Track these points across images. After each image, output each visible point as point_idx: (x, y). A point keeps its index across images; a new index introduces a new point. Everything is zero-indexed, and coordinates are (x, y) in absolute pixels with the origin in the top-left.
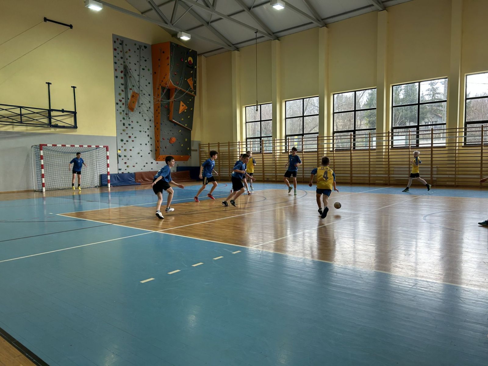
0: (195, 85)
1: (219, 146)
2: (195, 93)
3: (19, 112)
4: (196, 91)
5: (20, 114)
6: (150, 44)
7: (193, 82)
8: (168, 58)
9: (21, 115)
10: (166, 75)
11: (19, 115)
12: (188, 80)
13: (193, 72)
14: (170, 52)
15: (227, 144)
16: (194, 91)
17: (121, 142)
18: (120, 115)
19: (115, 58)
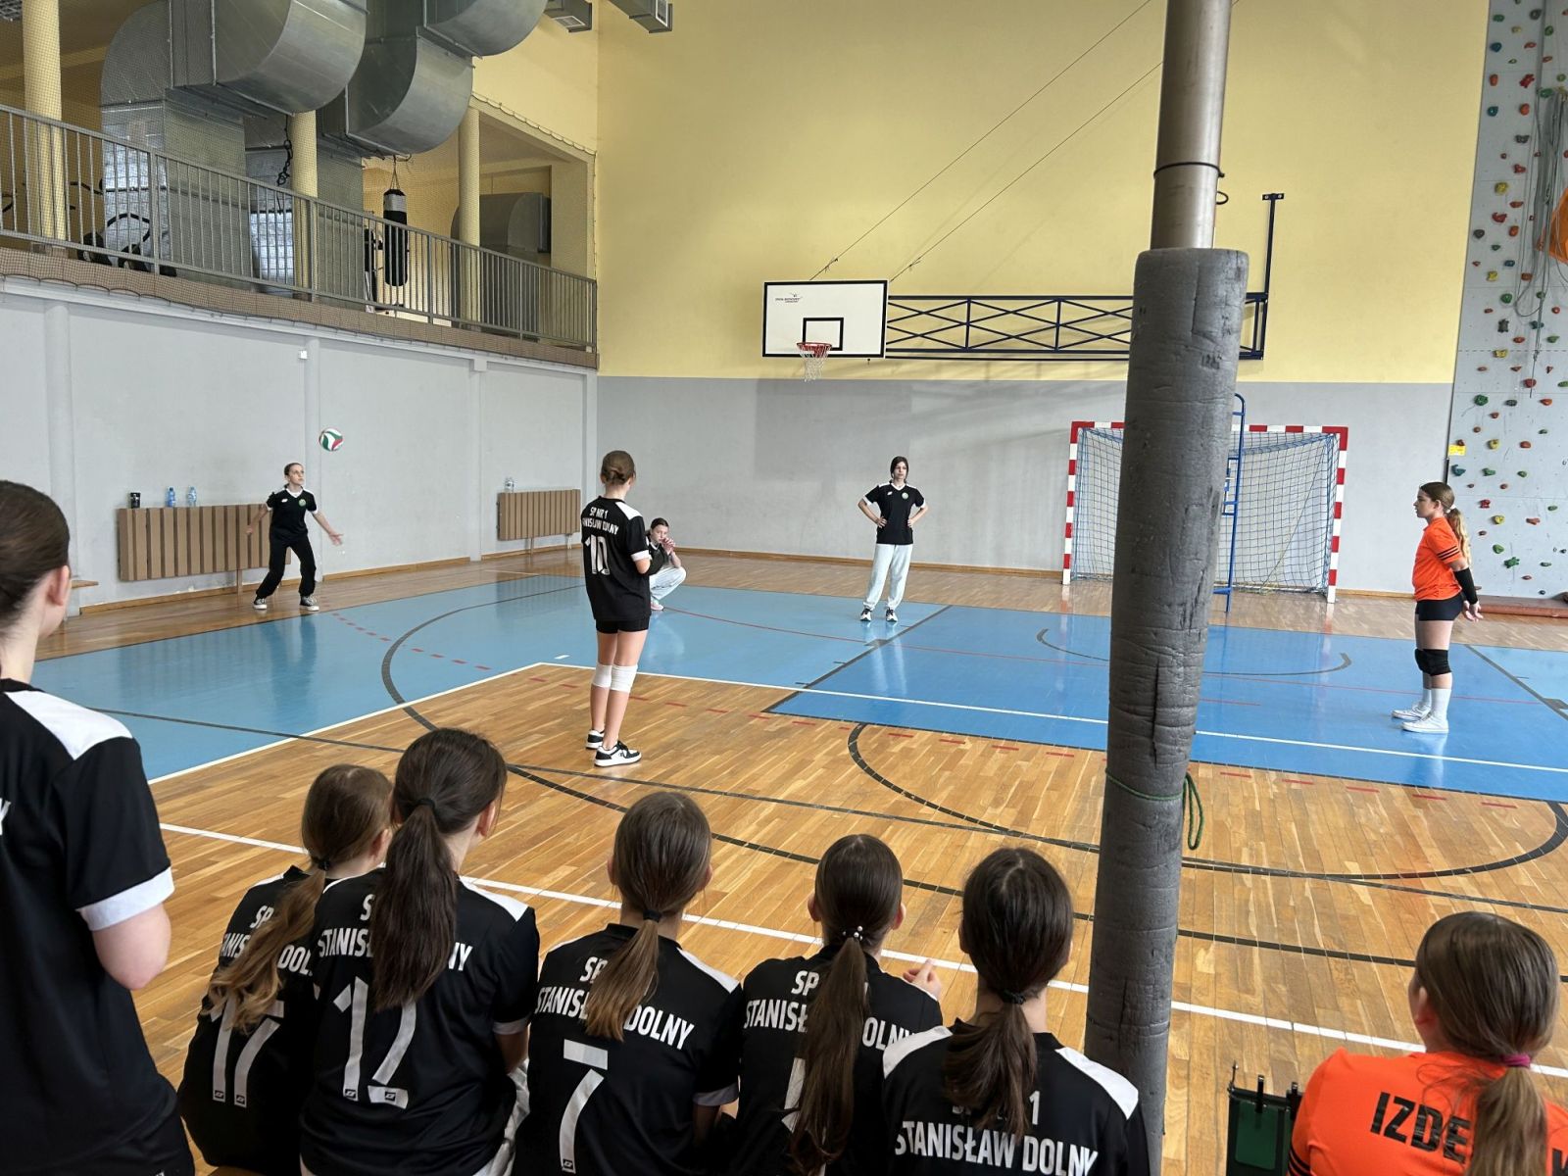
3: (1052, 317)
5: (1055, 321)
9: (1058, 324)
17: (1477, 407)
18: (1488, 284)
19: (1496, 24)
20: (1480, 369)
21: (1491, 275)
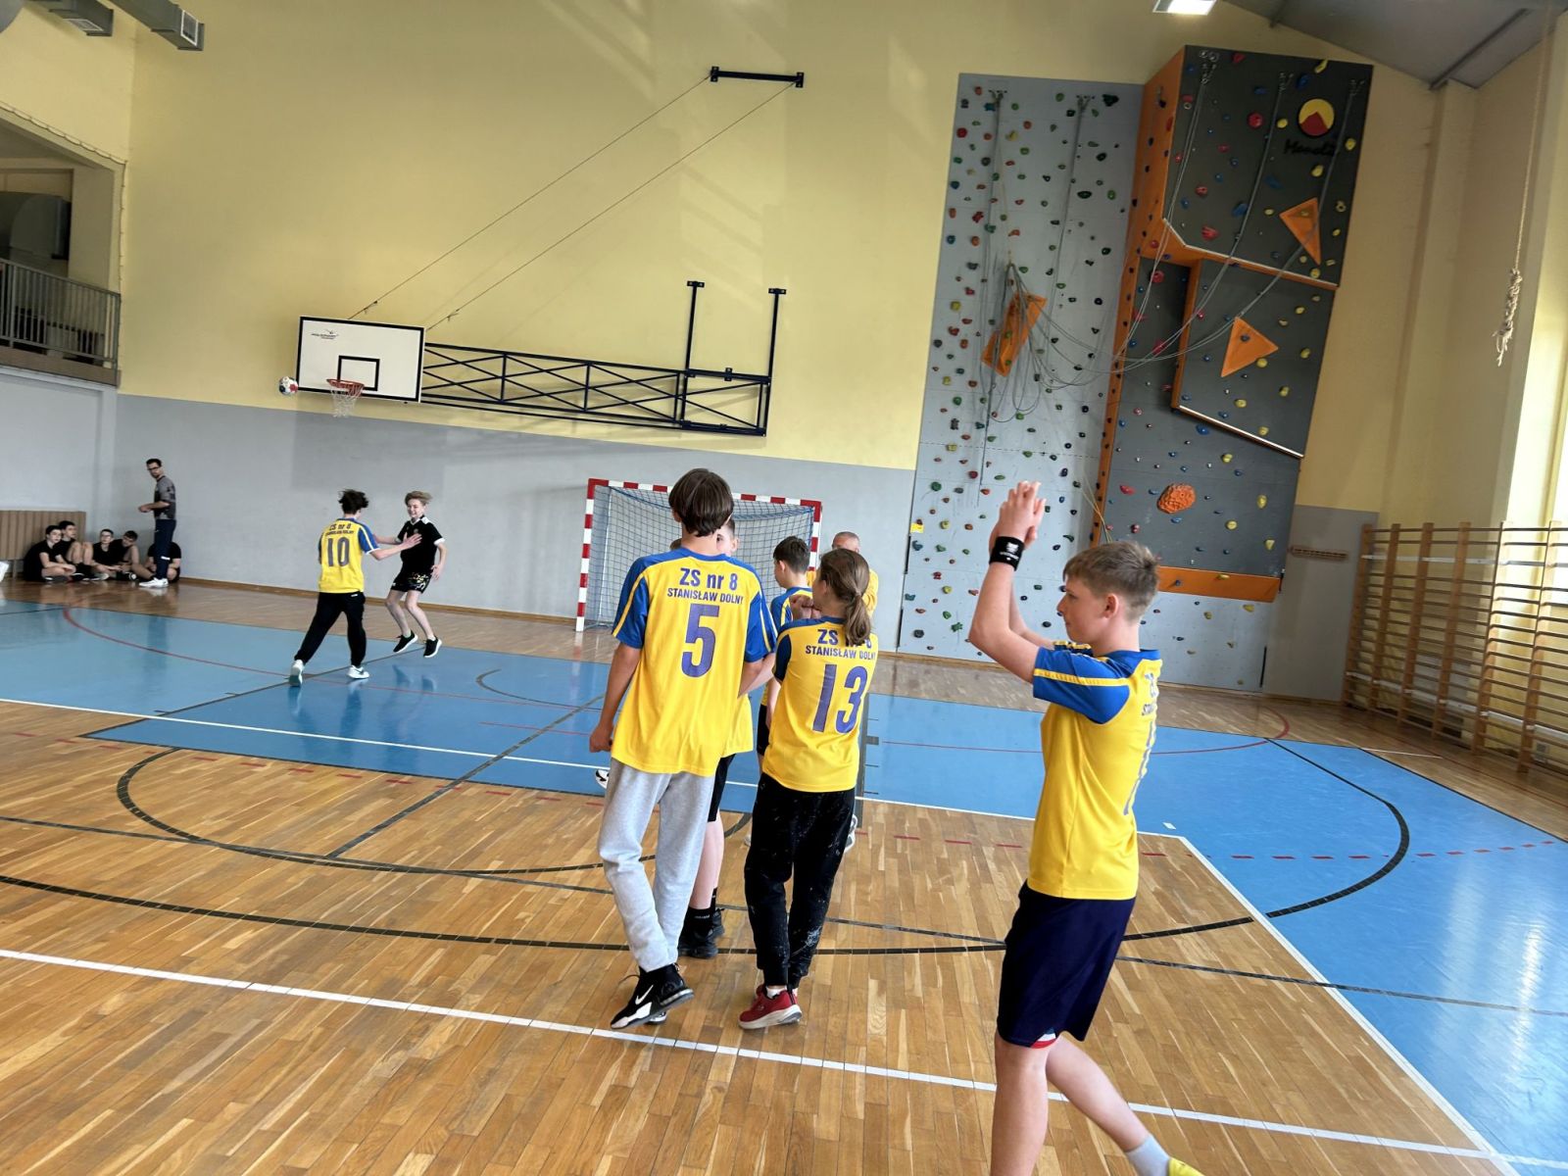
0: (1337, 232)
3: (582, 379)
4: (1340, 265)
7: (1320, 224)
8: (1169, 129)
9: (587, 387)
10: (1157, 202)
11: (583, 387)
12: (1284, 216)
13: (1325, 172)
14: (1181, 96)
15: (1457, 537)
16: (1322, 267)
17: (933, 492)
18: (944, 387)
19: (956, 165)
20: (936, 460)
21: (946, 379)
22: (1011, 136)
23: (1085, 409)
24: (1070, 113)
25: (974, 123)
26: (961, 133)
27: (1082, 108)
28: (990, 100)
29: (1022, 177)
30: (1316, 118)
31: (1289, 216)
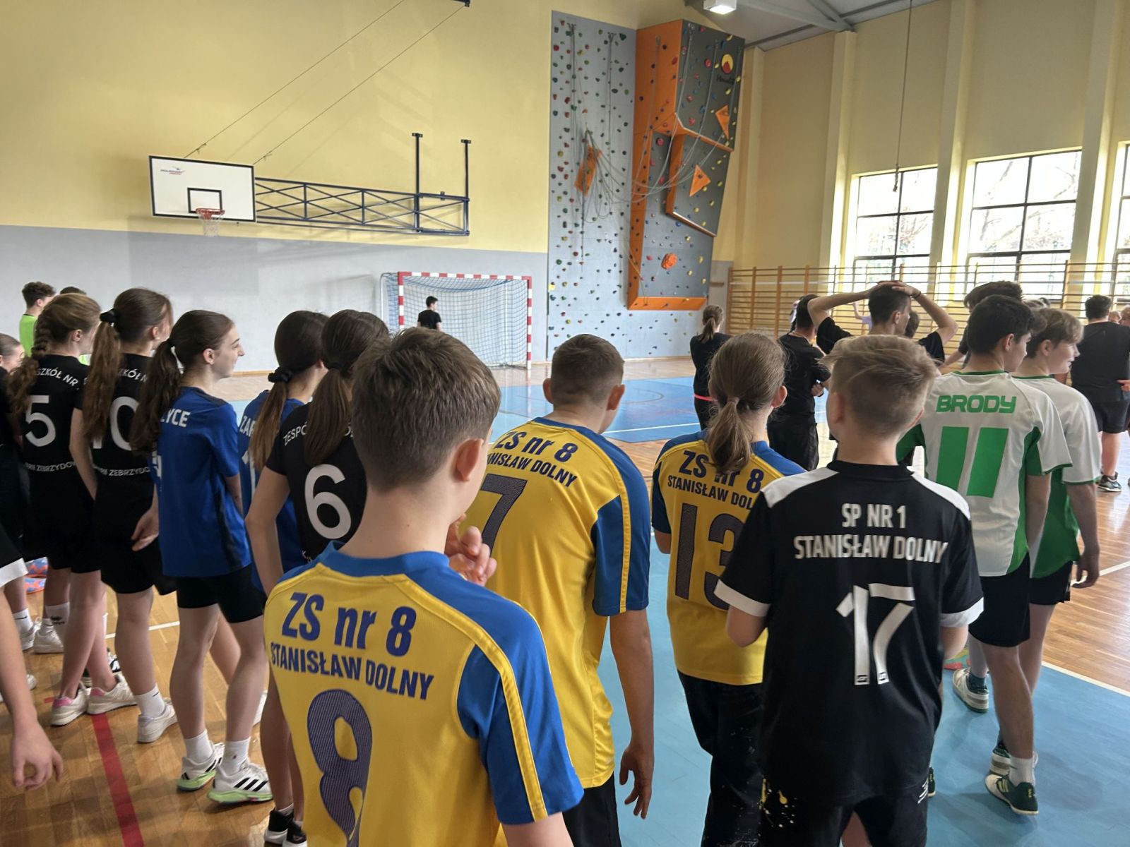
0: (734, 123)
1: (780, 276)
2: (732, 145)
3: (359, 202)
4: (734, 141)
5: (361, 204)
6: (635, 28)
7: (728, 118)
8: (674, 62)
9: (363, 207)
10: (668, 102)
11: (360, 207)
12: (717, 113)
13: (731, 93)
14: (682, 47)
15: (803, 272)
16: (729, 140)
17: (558, 265)
18: (558, 203)
19: (553, 67)
20: (558, 246)
21: (559, 198)
22: (580, 52)
23: (622, 214)
24: (606, 42)
25: (562, 43)
26: (556, 48)
27: (611, 41)
28: (569, 30)
29: (586, 78)
30: (727, 64)
31: (720, 114)
